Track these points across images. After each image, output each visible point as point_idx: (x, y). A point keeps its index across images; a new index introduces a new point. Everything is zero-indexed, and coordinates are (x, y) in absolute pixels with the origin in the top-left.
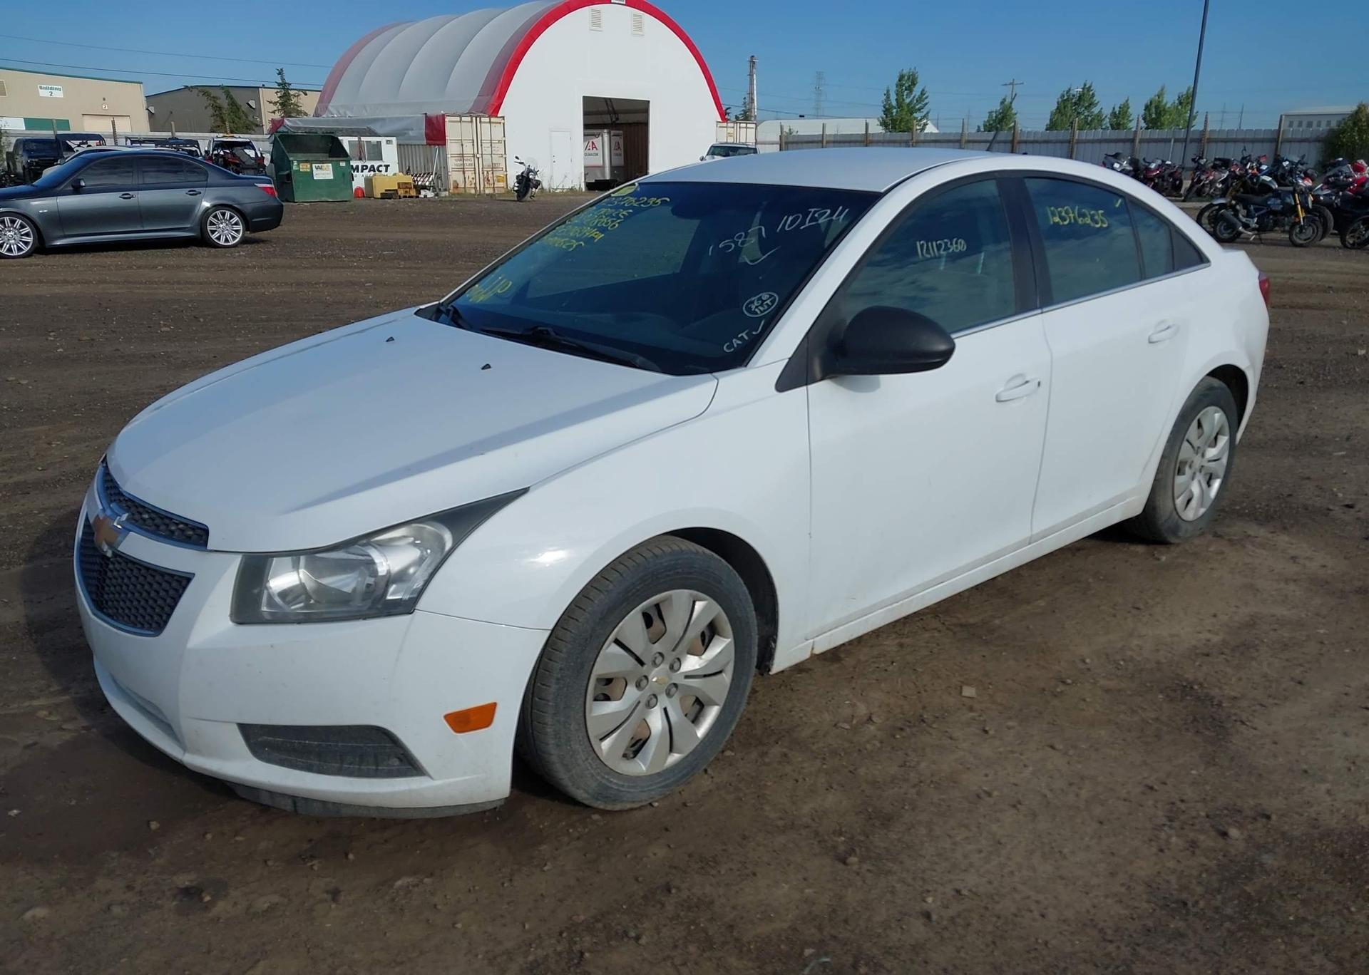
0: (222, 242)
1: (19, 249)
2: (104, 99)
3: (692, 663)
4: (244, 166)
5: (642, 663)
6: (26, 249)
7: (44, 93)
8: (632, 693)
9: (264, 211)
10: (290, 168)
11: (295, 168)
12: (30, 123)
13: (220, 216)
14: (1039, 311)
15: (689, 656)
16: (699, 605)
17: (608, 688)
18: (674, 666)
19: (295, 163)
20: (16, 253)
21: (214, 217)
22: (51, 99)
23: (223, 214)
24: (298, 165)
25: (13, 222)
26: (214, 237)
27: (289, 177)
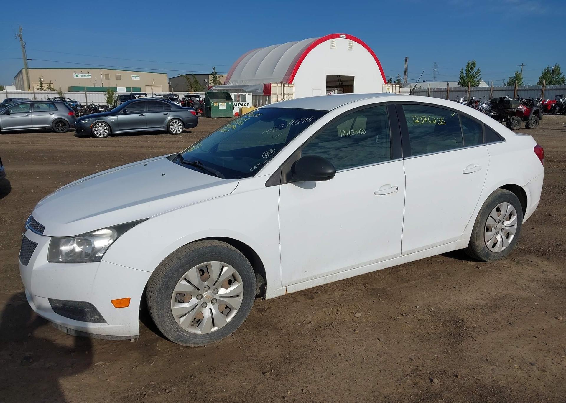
0: (175, 132)
1: (103, 135)
2: (154, 80)
3: (222, 291)
4: (195, 104)
5: (199, 290)
6: (106, 134)
7: (133, 78)
8: (194, 300)
9: (190, 121)
10: (210, 105)
11: (212, 104)
12: (128, 89)
13: (175, 123)
14: (403, 159)
15: (222, 288)
16: (225, 269)
17: (182, 298)
18: (216, 291)
19: (212, 103)
20: (102, 136)
21: (172, 123)
22: (136, 80)
23: (176, 122)
24: (213, 104)
25: (102, 125)
26: (172, 130)
27: (210, 108)
